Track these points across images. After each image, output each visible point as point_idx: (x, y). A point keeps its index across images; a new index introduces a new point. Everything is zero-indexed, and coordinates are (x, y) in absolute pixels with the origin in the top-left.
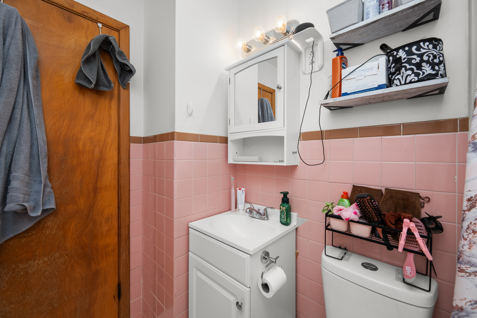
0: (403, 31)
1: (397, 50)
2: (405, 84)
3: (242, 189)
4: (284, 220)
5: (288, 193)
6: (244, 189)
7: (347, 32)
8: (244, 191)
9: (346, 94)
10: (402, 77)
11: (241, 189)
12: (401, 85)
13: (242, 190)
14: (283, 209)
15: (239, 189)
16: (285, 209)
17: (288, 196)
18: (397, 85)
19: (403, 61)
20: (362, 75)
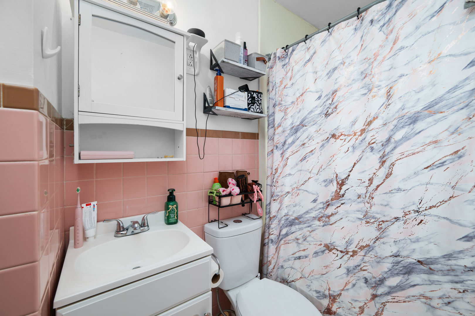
0: (240, 78)
1: (254, 92)
2: (256, 112)
3: (92, 203)
4: (174, 219)
5: (174, 190)
6: (95, 203)
7: (232, 64)
8: (96, 206)
9: (229, 107)
10: (255, 108)
11: (90, 204)
12: (254, 112)
13: (92, 206)
14: (173, 208)
15: (87, 205)
16: (175, 207)
17: (175, 193)
18: (252, 112)
19: (256, 100)
20: (238, 98)
